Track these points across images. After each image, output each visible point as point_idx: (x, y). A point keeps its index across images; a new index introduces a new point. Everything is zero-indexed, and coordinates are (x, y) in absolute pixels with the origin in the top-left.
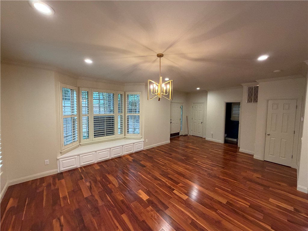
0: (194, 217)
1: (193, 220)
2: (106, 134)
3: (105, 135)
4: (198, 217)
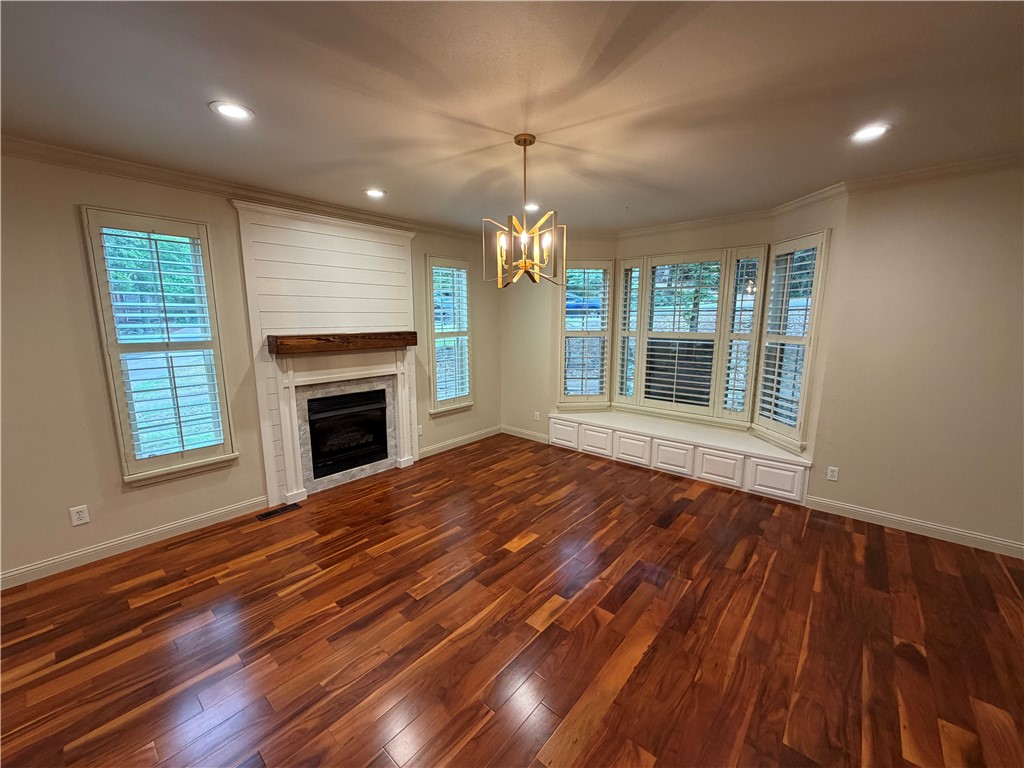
0: (461, 634)
1: (451, 633)
2: (677, 396)
3: (674, 399)
4: (462, 644)
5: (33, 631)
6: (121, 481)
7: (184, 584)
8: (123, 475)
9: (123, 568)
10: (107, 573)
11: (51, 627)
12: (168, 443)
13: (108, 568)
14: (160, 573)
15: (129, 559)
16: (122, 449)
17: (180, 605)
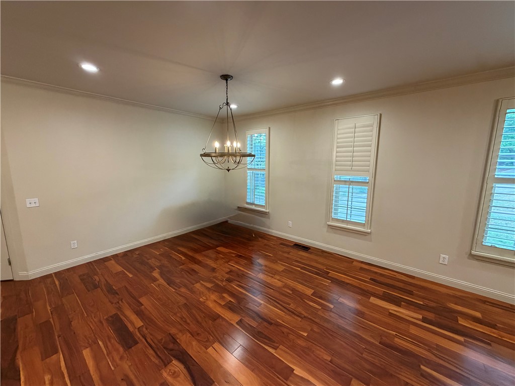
5: (416, 300)
6: (469, 252)
7: (494, 333)
8: (471, 249)
9: (456, 297)
10: (448, 294)
11: (422, 303)
12: (501, 241)
13: (451, 292)
14: (478, 315)
15: (460, 294)
16: (476, 236)
17: (489, 344)
